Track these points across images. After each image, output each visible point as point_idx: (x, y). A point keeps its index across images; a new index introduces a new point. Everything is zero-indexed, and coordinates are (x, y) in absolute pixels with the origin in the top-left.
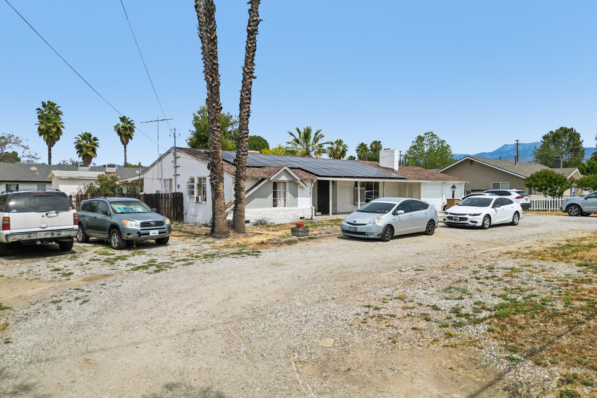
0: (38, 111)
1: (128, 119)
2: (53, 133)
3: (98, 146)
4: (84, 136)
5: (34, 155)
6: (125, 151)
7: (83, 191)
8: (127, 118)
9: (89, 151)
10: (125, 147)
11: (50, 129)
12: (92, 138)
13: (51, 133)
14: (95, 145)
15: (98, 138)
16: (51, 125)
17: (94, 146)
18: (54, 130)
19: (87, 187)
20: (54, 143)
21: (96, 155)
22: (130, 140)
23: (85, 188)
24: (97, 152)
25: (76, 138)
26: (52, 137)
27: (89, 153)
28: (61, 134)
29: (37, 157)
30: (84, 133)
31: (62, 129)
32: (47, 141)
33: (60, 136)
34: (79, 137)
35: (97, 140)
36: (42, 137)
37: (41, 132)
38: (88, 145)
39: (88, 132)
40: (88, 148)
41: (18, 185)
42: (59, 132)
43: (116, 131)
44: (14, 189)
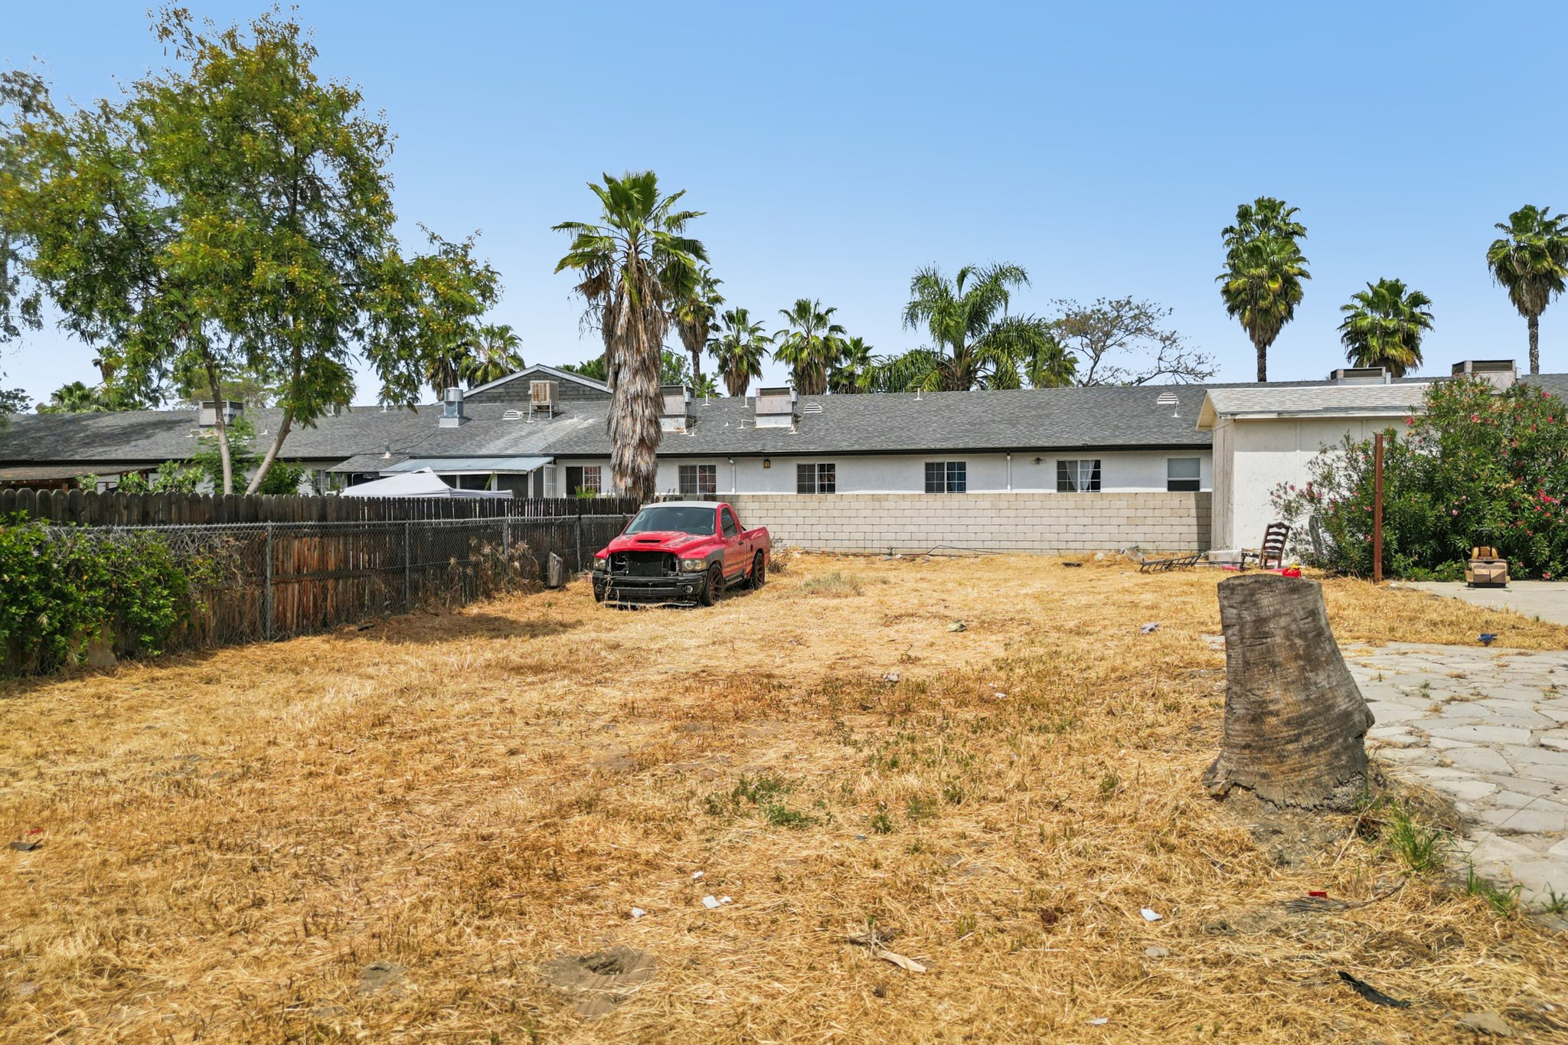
0: (1227, 236)
1: (1545, 212)
2: (1271, 297)
3: (1426, 325)
4: (1375, 293)
5: (1192, 365)
6: (1534, 339)
7: (1340, 477)
8: (1540, 210)
9: (1394, 346)
10: (1533, 324)
11: (1262, 287)
12: (1404, 297)
13: (1264, 299)
14: (1414, 319)
15: (1426, 294)
16: (1264, 270)
17: (1412, 326)
18: (1275, 286)
19: (1361, 457)
20: (1276, 331)
21: (1420, 358)
22: (1552, 294)
23: (1353, 462)
24: (1423, 348)
25: (1345, 308)
26: (1266, 311)
27: (1391, 352)
28: (1297, 297)
29: (1204, 368)
30: (1375, 283)
31: (1299, 279)
32: (1251, 326)
33: (1295, 306)
34: (1358, 303)
35: (1425, 303)
36: (1236, 317)
37: (1235, 300)
38: (1391, 323)
39: (1389, 278)
40: (1387, 333)
41: (1097, 464)
42: (1290, 292)
43: (1493, 268)
44: (1083, 477)
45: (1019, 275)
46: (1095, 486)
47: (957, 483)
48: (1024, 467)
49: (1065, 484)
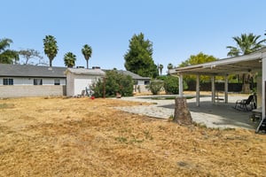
8: (88, 45)
12: (73, 55)
22: (90, 57)
32: (49, 57)
41: (42, 80)
42: (56, 52)
44: (39, 82)
45: (11, 41)
46: (41, 84)
47: (11, 83)
48: (27, 80)
49: (35, 84)
